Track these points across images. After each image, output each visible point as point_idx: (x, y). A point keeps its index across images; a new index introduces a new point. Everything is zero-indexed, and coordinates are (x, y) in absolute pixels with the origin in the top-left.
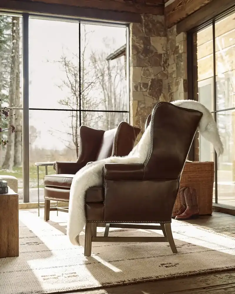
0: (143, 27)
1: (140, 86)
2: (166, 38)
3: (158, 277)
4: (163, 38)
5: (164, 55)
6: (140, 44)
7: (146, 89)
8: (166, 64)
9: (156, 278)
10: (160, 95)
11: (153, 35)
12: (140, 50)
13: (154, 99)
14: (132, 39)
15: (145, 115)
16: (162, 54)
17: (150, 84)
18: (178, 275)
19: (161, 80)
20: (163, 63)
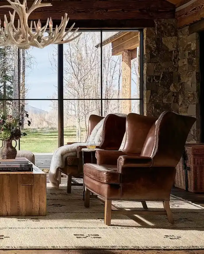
0: (156, 31)
1: (153, 78)
2: (176, 38)
3: (165, 247)
4: (174, 37)
5: (175, 52)
6: (153, 44)
7: (158, 81)
8: (176, 59)
9: (164, 248)
10: (171, 85)
11: (165, 36)
12: (153, 49)
13: (165, 88)
14: (146, 41)
15: (157, 102)
16: (172, 51)
17: (162, 76)
18: (183, 248)
19: (172, 73)
20: (173, 58)
